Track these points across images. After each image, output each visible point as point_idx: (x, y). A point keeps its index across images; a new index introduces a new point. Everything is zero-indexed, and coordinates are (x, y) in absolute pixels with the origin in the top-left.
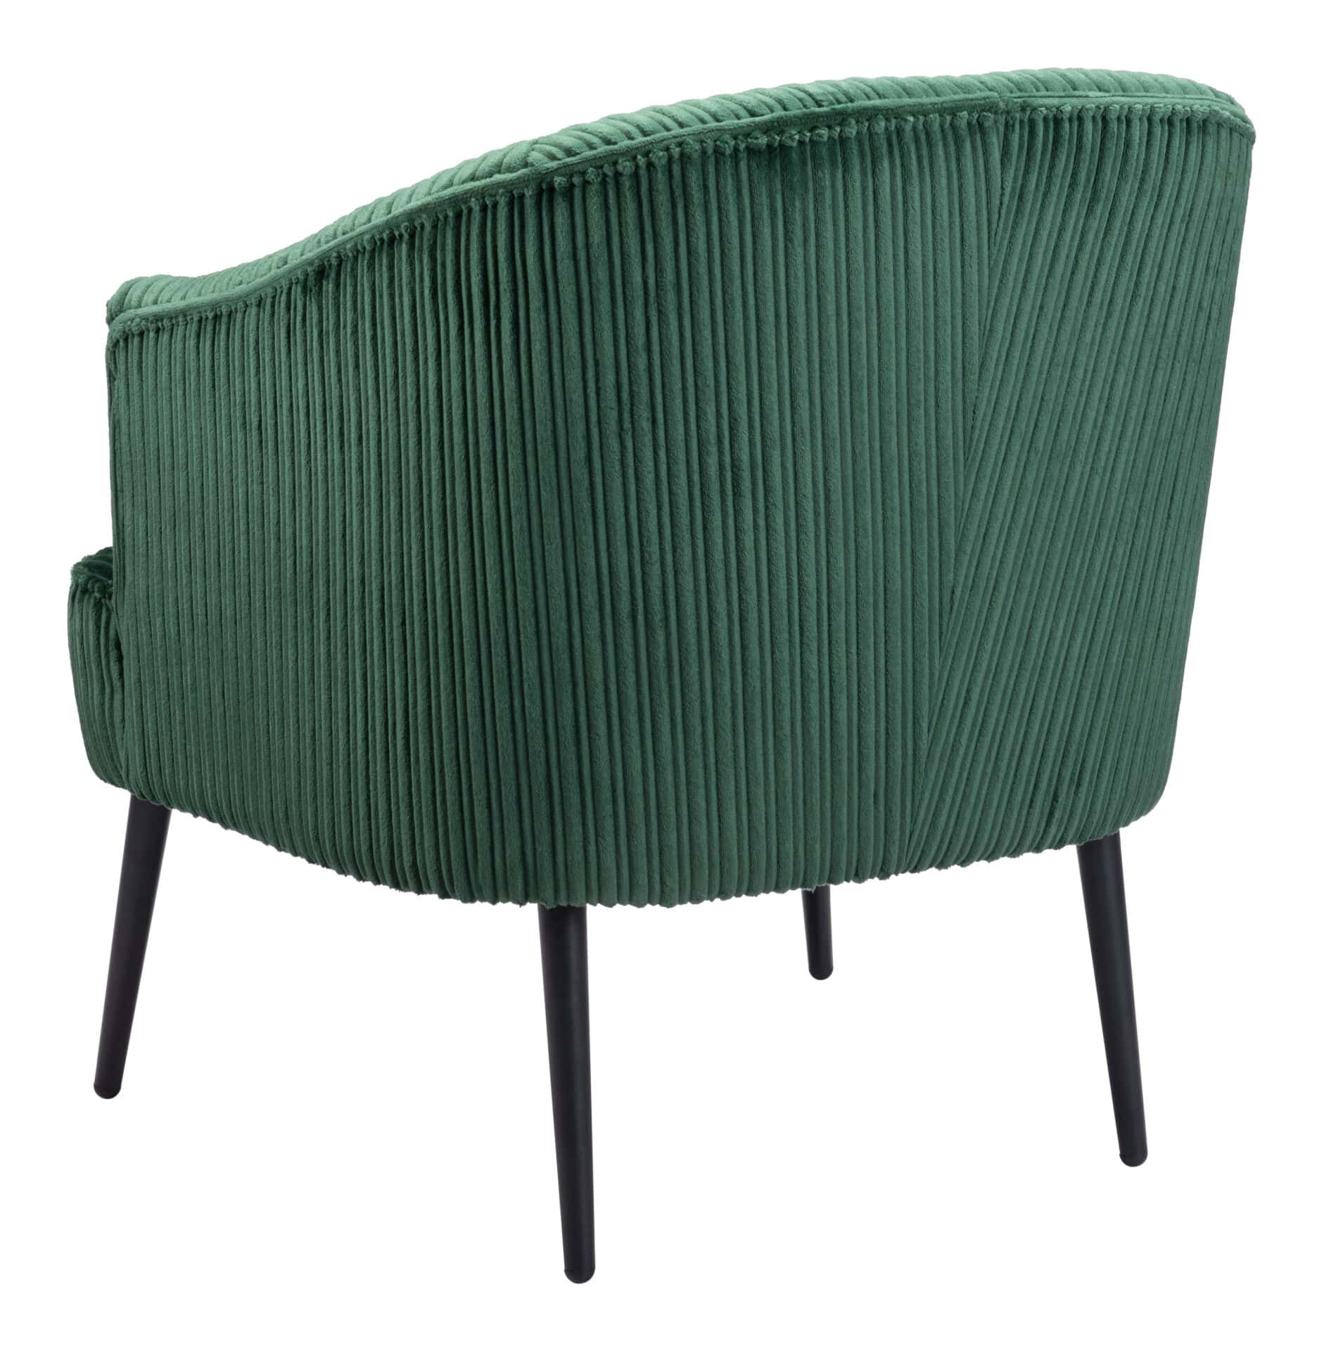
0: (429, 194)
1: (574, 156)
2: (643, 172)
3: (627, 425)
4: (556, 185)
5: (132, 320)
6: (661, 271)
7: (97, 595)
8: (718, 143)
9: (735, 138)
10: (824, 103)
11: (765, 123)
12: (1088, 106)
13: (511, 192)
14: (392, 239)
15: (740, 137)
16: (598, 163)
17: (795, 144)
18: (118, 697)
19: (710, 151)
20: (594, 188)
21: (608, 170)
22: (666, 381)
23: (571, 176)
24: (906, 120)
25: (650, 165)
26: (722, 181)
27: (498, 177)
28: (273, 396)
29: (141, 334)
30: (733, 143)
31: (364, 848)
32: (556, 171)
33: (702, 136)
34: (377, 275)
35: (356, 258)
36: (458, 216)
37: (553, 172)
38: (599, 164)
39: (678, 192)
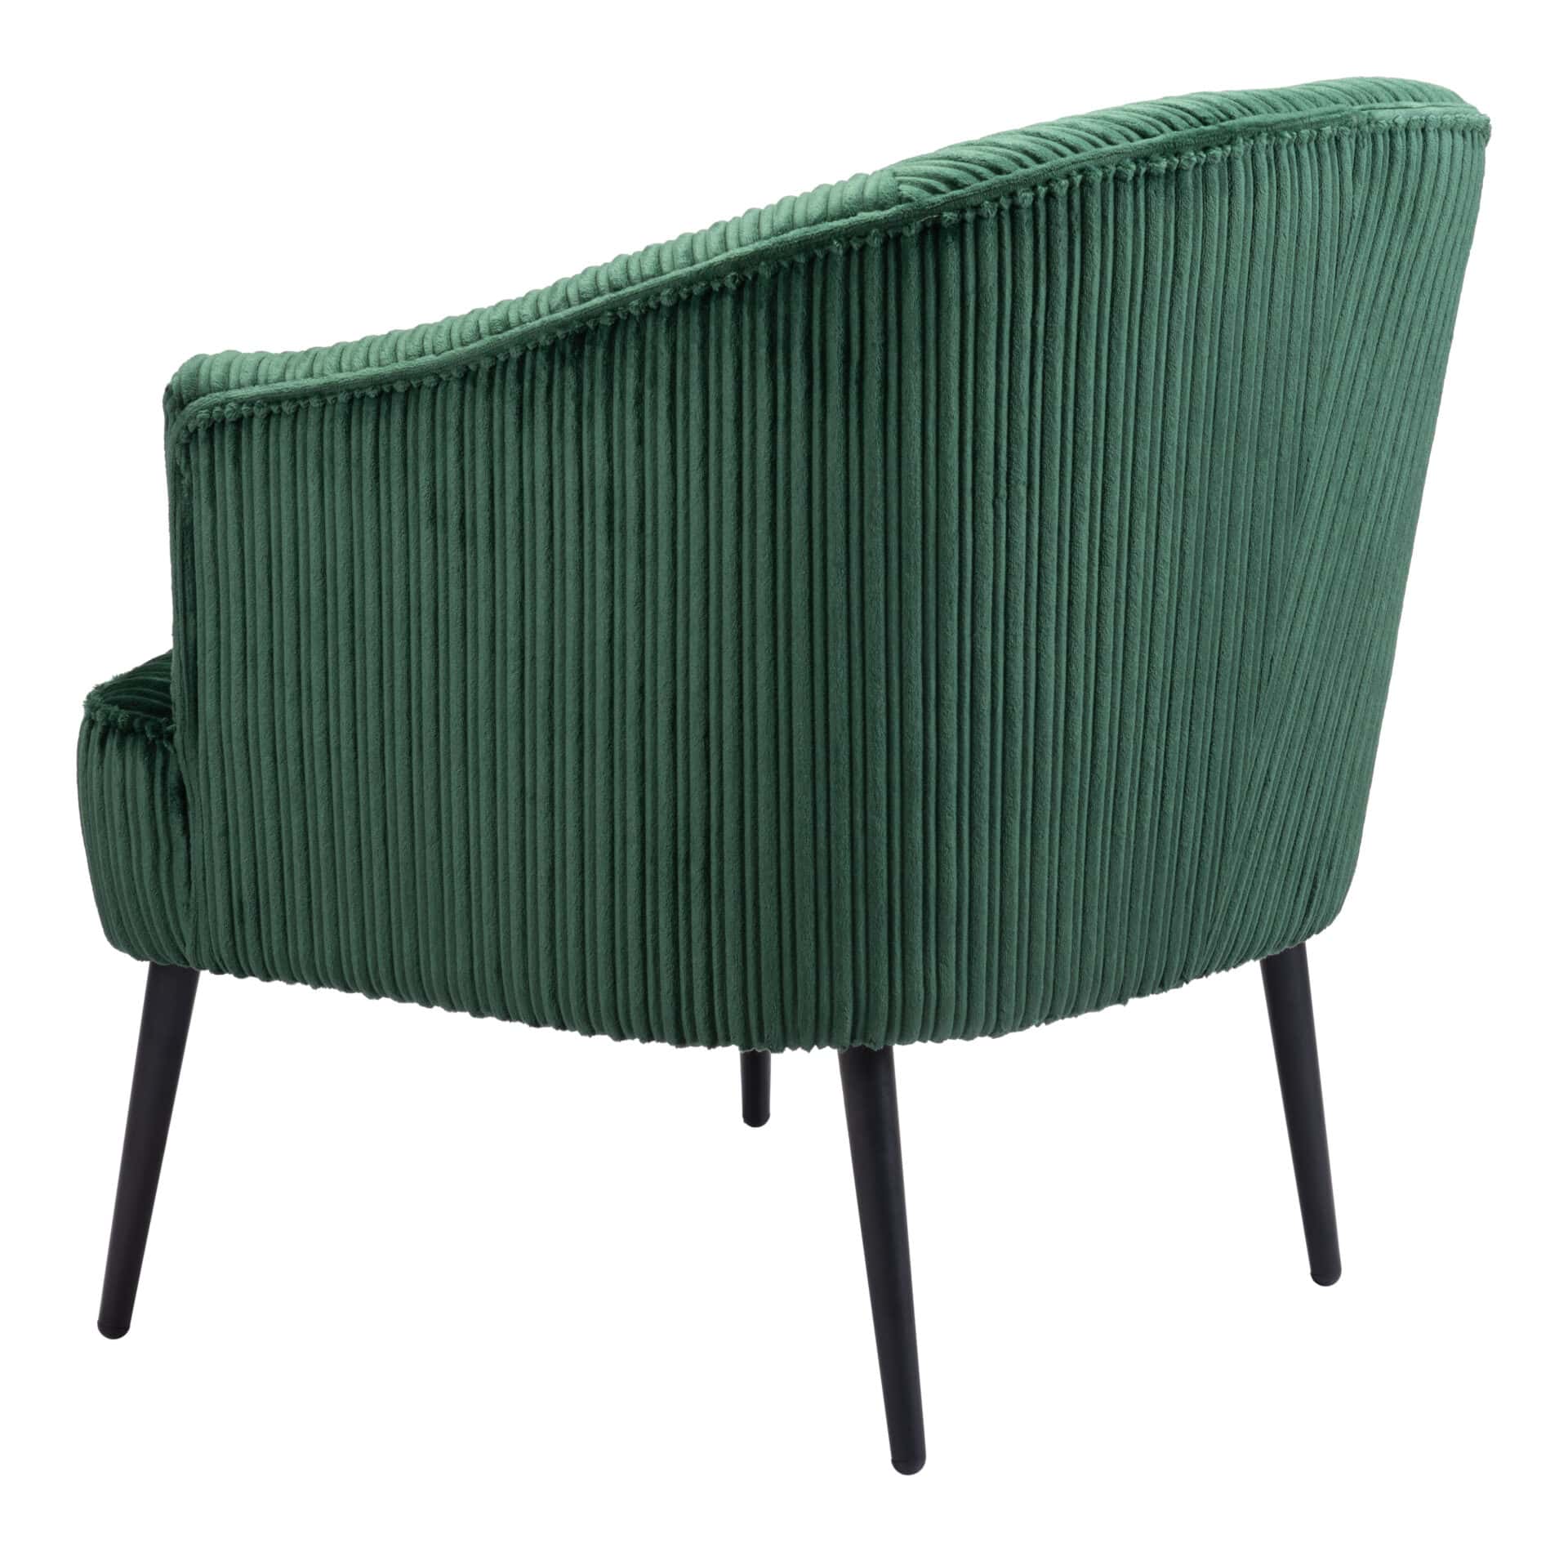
0: (759, 238)
1: (959, 188)
2: (1041, 205)
3: (1003, 492)
4: (944, 223)
5: (223, 405)
6: (1052, 315)
7: (150, 736)
8: (1120, 168)
9: (1136, 161)
10: (1211, 121)
11: (1161, 144)
12: (1415, 117)
13: (885, 232)
14: (708, 294)
15: (1141, 161)
16: (992, 194)
17: (1192, 166)
18: (180, 857)
19: (1111, 176)
20: (990, 224)
21: (1005, 203)
22: (1046, 439)
23: (963, 211)
24: (1283, 137)
25: (1050, 195)
26: (1121, 210)
27: (864, 216)
28: (487, 483)
29: (238, 422)
30: (1134, 167)
31: (635, 1002)
32: (946, 205)
33: (1102, 161)
34: (680, 335)
35: (644, 317)
36: (811, 262)
37: (938, 209)
38: (994, 196)
39: (1077, 225)
